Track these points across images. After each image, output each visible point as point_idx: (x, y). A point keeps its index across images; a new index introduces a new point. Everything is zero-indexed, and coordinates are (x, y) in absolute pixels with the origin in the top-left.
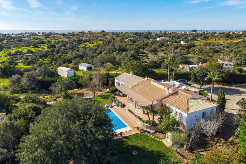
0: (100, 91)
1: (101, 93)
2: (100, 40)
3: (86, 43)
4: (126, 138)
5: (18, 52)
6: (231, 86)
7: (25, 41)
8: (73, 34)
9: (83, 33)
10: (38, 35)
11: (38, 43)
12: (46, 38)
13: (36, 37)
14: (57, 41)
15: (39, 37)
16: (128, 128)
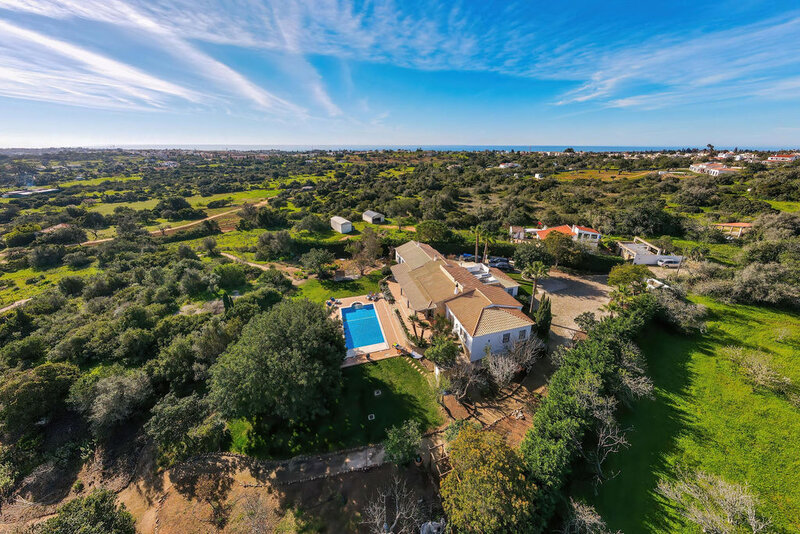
0: (374, 266)
1: (373, 269)
2: (412, 166)
3: (391, 170)
4: (375, 363)
5: (295, 182)
6: (584, 278)
7: (309, 164)
8: (375, 154)
9: (391, 152)
10: (327, 156)
11: (324, 169)
12: (337, 160)
13: (324, 158)
14: (351, 164)
15: (328, 159)
16: (383, 346)
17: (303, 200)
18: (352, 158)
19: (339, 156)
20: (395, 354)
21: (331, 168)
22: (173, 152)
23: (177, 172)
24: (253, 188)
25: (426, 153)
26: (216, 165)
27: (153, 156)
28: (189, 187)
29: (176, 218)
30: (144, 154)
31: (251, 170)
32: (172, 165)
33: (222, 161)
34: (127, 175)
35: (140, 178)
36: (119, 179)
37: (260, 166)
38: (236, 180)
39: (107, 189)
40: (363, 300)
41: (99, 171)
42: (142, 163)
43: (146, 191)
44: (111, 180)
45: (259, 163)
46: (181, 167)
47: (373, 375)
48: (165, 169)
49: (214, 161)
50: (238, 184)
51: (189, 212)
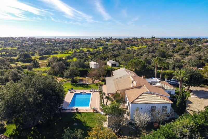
1: (100, 81)
2: (146, 45)
3: (133, 47)
5: (81, 51)
8: (127, 39)
12: (106, 42)
15: (102, 41)
16: (87, 108)
17: (81, 56)
18: (114, 41)
19: (107, 40)
20: (92, 111)
21: (101, 45)
22: (32, 38)
23: (32, 46)
24: (61, 53)
25: (157, 38)
26: (48, 44)
27: (24, 40)
28: (35, 52)
29: (24, 62)
30: (20, 39)
31: (64, 46)
32: (30, 43)
33: (51, 42)
34: (12, 47)
35: (16, 48)
36: (8, 48)
37: (68, 44)
38: (55, 50)
39: (3, 52)
40: (87, 91)
41: (2, 45)
42: (19, 42)
43: (17, 53)
44: (5, 48)
45: (68, 43)
46: (34, 44)
47: (77, 117)
48: (27, 45)
49: (48, 42)
50: (56, 51)
51: (30, 59)
